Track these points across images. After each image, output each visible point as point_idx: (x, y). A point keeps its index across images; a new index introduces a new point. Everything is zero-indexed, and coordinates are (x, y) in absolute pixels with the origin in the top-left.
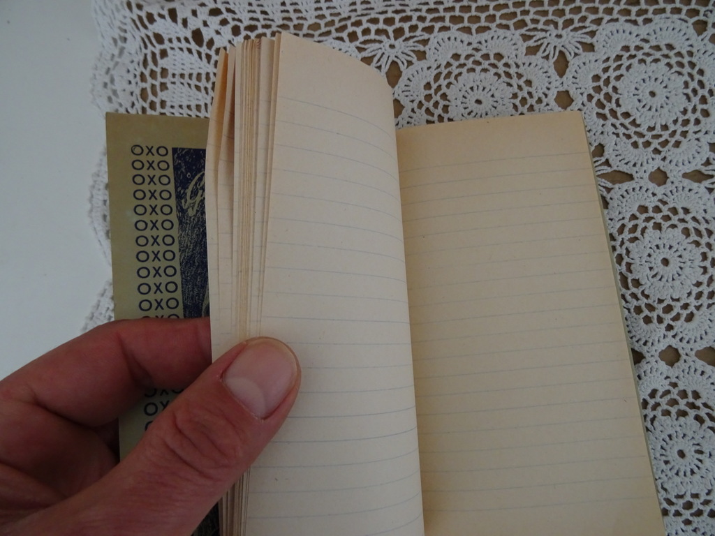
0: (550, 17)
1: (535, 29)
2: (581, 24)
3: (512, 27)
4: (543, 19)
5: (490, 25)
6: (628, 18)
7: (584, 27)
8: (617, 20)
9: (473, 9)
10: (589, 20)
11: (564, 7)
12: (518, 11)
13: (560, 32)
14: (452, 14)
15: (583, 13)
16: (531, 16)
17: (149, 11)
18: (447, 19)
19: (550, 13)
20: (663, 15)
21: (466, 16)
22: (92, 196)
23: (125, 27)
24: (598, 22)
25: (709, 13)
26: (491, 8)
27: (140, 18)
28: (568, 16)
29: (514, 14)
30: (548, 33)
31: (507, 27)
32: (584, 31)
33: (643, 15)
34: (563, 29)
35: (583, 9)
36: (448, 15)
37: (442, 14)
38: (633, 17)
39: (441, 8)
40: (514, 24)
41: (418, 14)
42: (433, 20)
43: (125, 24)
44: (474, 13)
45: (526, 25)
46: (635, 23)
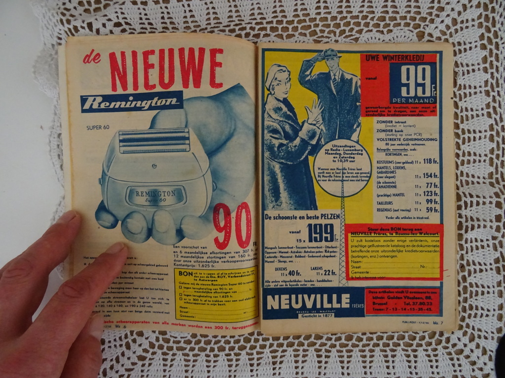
0: (332, 28)
1: (322, 37)
2: (350, 33)
3: (308, 35)
4: (327, 30)
5: (295, 33)
6: (378, 29)
7: (352, 35)
8: (371, 31)
9: (284, 22)
10: (355, 31)
11: (340, 22)
12: (312, 24)
13: (337, 38)
14: (272, 25)
15: (352, 26)
16: (320, 28)
17: (75, 25)
18: (268, 29)
19: (332, 26)
20: (399, 28)
21: (280, 27)
22: (50, 142)
23: (60, 36)
24: (360, 32)
25: (426, 27)
26: (295, 22)
27: (70, 29)
28: (342, 28)
29: (310, 27)
30: (330, 39)
31: (305, 35)
32: (352, 38)
33: (387, 27)
34: (339, 36)
35: (352, 23)
36: (269, 26)
37: (265, 25)
38: (381, 29)
39: (264, 21)
40: (309, 33)
41: (250, 25)
42: (260, 29)
43: (61, 34)
44: (285, 25)
45: (317, 34)
46: (382, 32)
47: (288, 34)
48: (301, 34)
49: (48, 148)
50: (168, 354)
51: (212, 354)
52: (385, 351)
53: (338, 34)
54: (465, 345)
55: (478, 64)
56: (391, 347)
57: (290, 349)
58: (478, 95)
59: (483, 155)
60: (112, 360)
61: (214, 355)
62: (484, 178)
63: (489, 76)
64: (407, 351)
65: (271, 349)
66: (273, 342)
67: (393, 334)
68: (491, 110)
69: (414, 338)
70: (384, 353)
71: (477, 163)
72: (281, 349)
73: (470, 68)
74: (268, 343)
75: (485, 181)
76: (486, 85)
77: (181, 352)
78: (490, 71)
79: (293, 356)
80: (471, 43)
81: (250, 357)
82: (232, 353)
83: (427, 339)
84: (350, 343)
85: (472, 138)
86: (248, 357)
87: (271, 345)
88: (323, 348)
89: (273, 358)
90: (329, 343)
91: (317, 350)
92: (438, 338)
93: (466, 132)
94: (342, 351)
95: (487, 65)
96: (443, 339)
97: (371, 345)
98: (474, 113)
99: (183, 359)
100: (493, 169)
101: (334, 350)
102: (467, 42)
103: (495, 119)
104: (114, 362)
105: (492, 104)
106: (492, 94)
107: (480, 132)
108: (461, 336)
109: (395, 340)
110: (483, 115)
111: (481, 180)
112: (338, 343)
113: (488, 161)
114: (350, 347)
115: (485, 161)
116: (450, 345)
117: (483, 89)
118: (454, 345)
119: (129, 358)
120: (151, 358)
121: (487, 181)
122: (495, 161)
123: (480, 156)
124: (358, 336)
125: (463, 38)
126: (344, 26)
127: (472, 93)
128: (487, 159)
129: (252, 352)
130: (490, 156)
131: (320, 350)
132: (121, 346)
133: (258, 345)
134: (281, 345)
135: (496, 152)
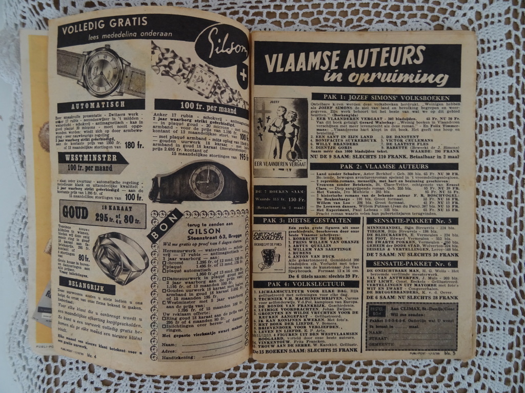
47: (287, 22)
48: (302, 22)
49: (8, 141)
50: (136, 380)
51: (186, 382)
52: (381, 385)
53: (344, 23)
54: (470, 385)
55: (503, 66)
56: (387, 381)
57: (274, 379)
58: (501, 101)
59: (501, 171)
60: (73, 384)
61: (188, 382)
62: (502, 198)
63: (514, 80)
64: (405, 386)
65: (252, 378)
66: (255, 371)
67: (390, 367)
68: (514, 120)
69: (413, 373)
70: (379, 388)
71: (495, 180)
72: (263, 379)
73: (493, 71)
74: (249, 372)
75: (503, 201)
76: (510, 91)
77: (151, 379)
78: (515, 75)
79: (276, 386)
80: (495, 41)
81: (229, 386)
82: (209, 381)
83: (428, 374)
84: (342, 375)
85: (490, 151)
86: (226, 386)
87: (253, 374)
88: (311, 379)
89: (254, 388)
90: (318, 373)
91: (304, 381)
92: (439, 375)
93: (484, 144)
94: (332, 383)
95: (513, 68)
96: (446, 375)
97: (365, 378)
98: (495, 123)
99: (153, 386)
100: (512, 188)
101: (323, 381)
102: (491, 40)
103: (518, 130)
104: (75, 386)
105: (516, 113)
106: (516, 101)
107: (500, 144)
108: (465, 374)
109: (392, 374)
110: (505, 125)
111: (499, 200)
112: (327, 374)
113: (507, 178)
114: (341, 379)
115: (504, 178)
116: (452, 383)
117: (506, 95)
118: (457, 384)
119: (92, 383)
120: (118, 383)
121: (506, 201)
122: (515, 178)
123: (499, 172)
124: (350, 368)
125: (487, 36)
126: (351, 14)
127: (494, 99)
128: (507, 176)
129: (231, 380)
130: (509, 172)
131: (308, 381)
132: (84, 368)
133: (238, 373)
134: (264, 374)
135: (516, 169)
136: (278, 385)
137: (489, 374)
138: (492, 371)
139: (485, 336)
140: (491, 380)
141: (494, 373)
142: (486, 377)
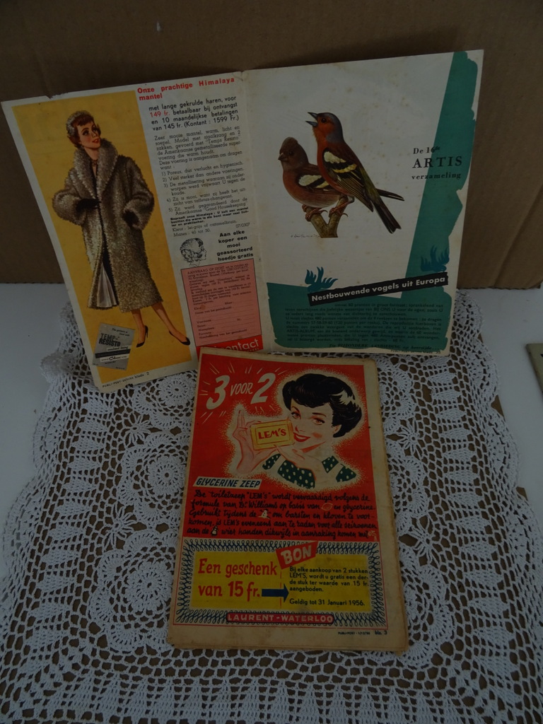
50: (102, 674)
51: (157, 678)
52: (375, 691)
54: (476, 693)
56: (382, 685)
57: (255, 679)
58: (453, 409)
59: (465, 462)
60: (31, 677)
61: (159, 680)
62: (470, 485)
63: (461, 394)
64: (403, 693)
65: (231, 677)
66: (235, 668)
67: (384, 667)
68: (467, 422)
69: (410, 676)
70: (374, 694)
71: (460, 470)
72: (243, 678)
73: (443, 387)
74: (228, 668)
75: (471, 488)
76: (460, 401)
77: (118, 673)
78: (461, 389)
79: (257, 689)
80: (440, 367)
81: (205, 687)
82: (182, 679)
83: (427, 678)
84: (331, 676)
85: (452, 446)
86: (201, 686)
87: (232, 672)
88: (297, 682)
89: (232, 691)
90: (304, 674)
91: (288, 684)
92: (440, 678)
93: (445, 440)
94: (320, 687)
95: (458, 385)
96: (447, 679)
97: (357, 681)
98: (452, 424)
99: (119, 683)
100: (477, 476)
101: (310, 685)
102: (436, 366)
103: (473, 430)
104: (33, 679)
105: (467, 417)
106: (466, 408)
107: (459, 441)
108: (469, 678)
109: (387, 676)
110: (460, 426)
111: (468, 487)
112: (315, 675)
113: (471, 468)
114: (330, 682)
115: (468, 468)
116: (456, 690)
117: (457, 404)
118: (462, 690)
119: (52, 676)
120: (81, 677)
121: (474, 488)
122: (479, 467)
123: (462, 463)
124: (340, 667)
125: (433, 364)
127: (447, 407)
128: (470, 466)
129: (207, 679)
130: (472, 463)
131: (293, 685)
132: (47, 657)
133: (216, 669)
134: (243, 672)
135: (478, 460)
136: (260, 688)
137: (495, 679)
138: (498, 676)
139: (482, 631)
140: (499, 688)
141: (501, 678)
142: (492, 683)
